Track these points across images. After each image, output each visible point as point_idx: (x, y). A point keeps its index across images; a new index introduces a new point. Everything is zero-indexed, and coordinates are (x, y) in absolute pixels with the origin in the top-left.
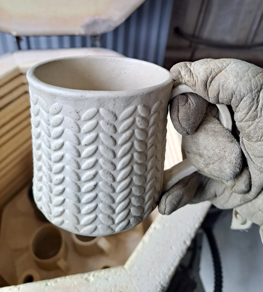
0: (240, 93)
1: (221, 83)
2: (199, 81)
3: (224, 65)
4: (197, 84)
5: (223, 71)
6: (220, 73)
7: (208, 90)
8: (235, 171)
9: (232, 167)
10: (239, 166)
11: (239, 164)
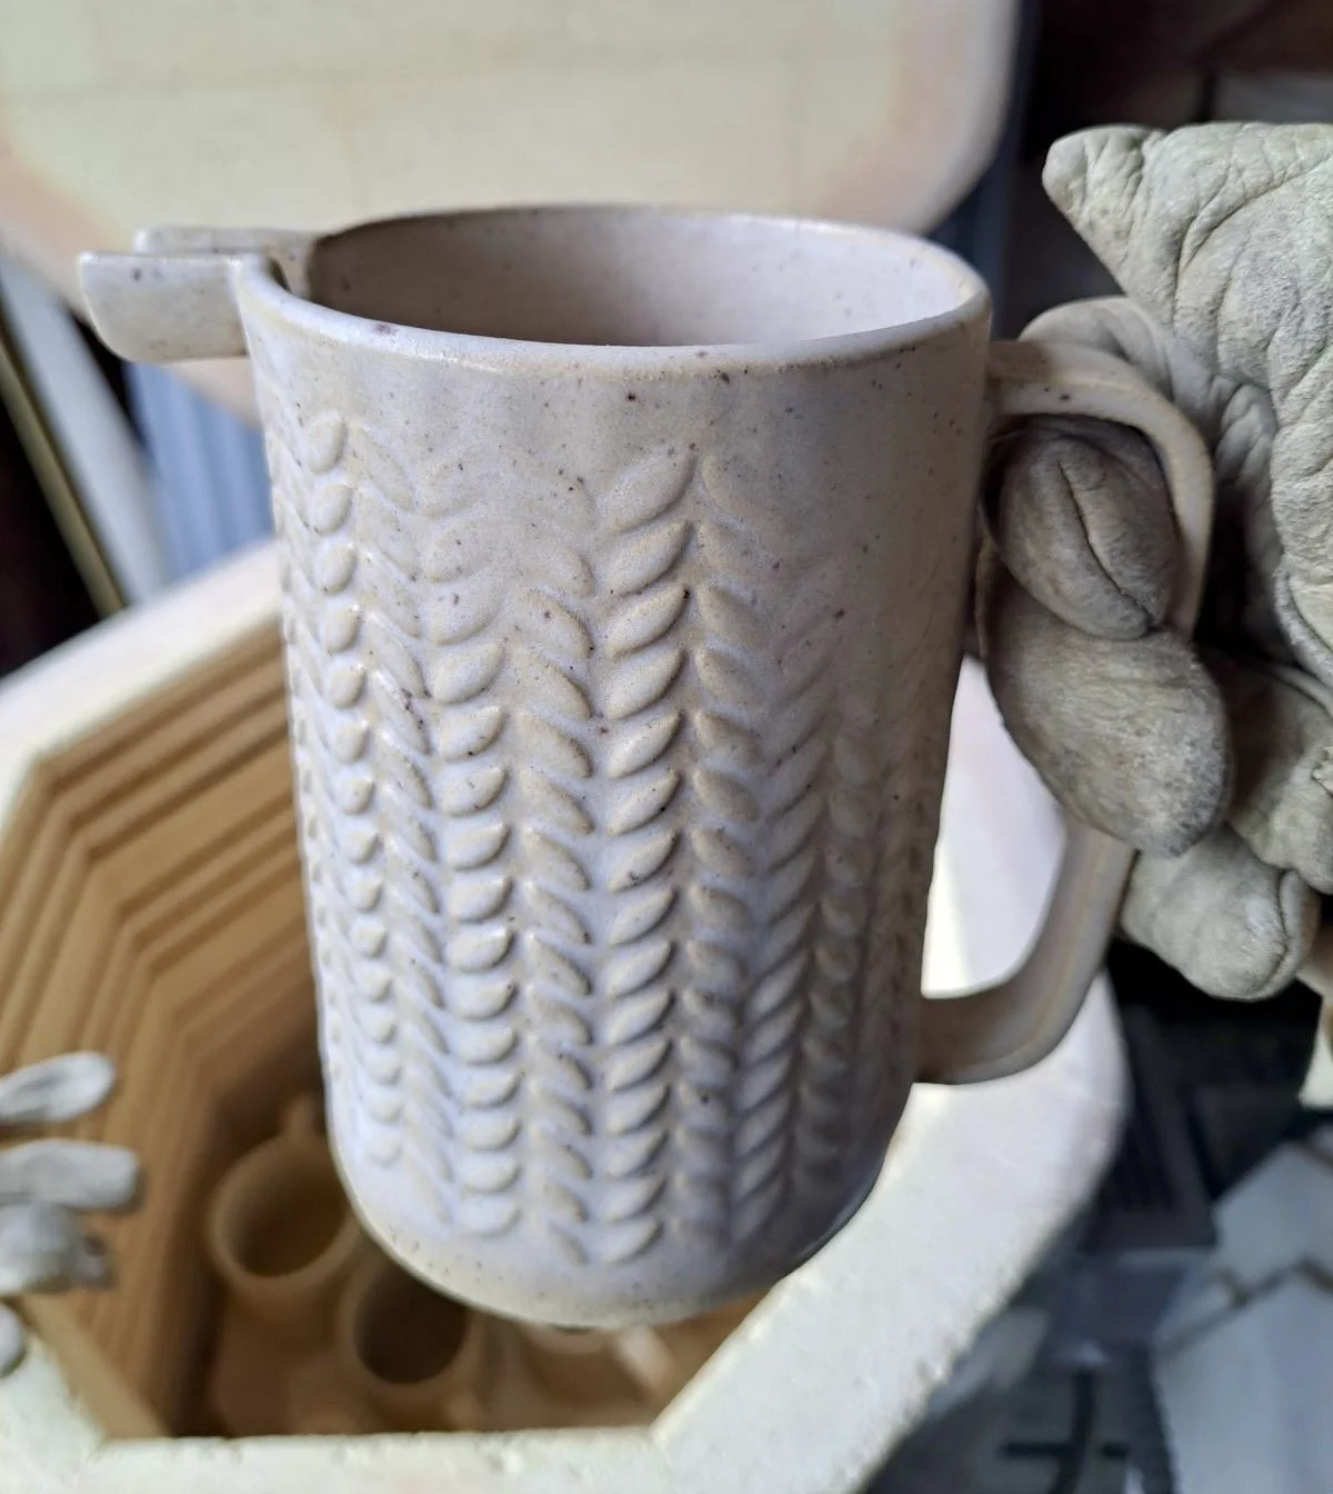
0: (1326, 303)
1: (1254, 241)
2: (1150, 215)
3: (1296, 158)
4: (1135, 229)
5: (1283, 190)
6: (1265, 192)
7: (1180, 270)
8: (1194, 821)
9: (1178, 808)
10: (1213, 801)
11: (1212, 793)
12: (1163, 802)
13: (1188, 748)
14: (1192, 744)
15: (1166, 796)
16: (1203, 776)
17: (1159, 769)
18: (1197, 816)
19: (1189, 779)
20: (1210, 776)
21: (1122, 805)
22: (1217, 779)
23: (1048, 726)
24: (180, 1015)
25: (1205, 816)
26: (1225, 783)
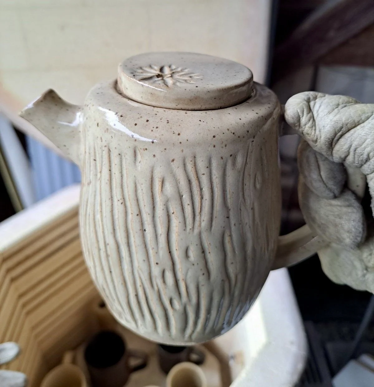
6: (353, 128)
8: (356, 241)
9: (351, 237)
10: (361, 235)
11: (360, 233)
12: (347, 236)
13: (352, 222)
14: (354, 221)
15: (348, 234)
16: (357, 229)
17: (346, 227)
18: (357, 239)
19: (353, 230)
20: (358, 228)
21: (337, 237)
22: (361, 230)
23: (317, 217)
24: (34, 328)
25: (359, 239)
26: (363, 230)
